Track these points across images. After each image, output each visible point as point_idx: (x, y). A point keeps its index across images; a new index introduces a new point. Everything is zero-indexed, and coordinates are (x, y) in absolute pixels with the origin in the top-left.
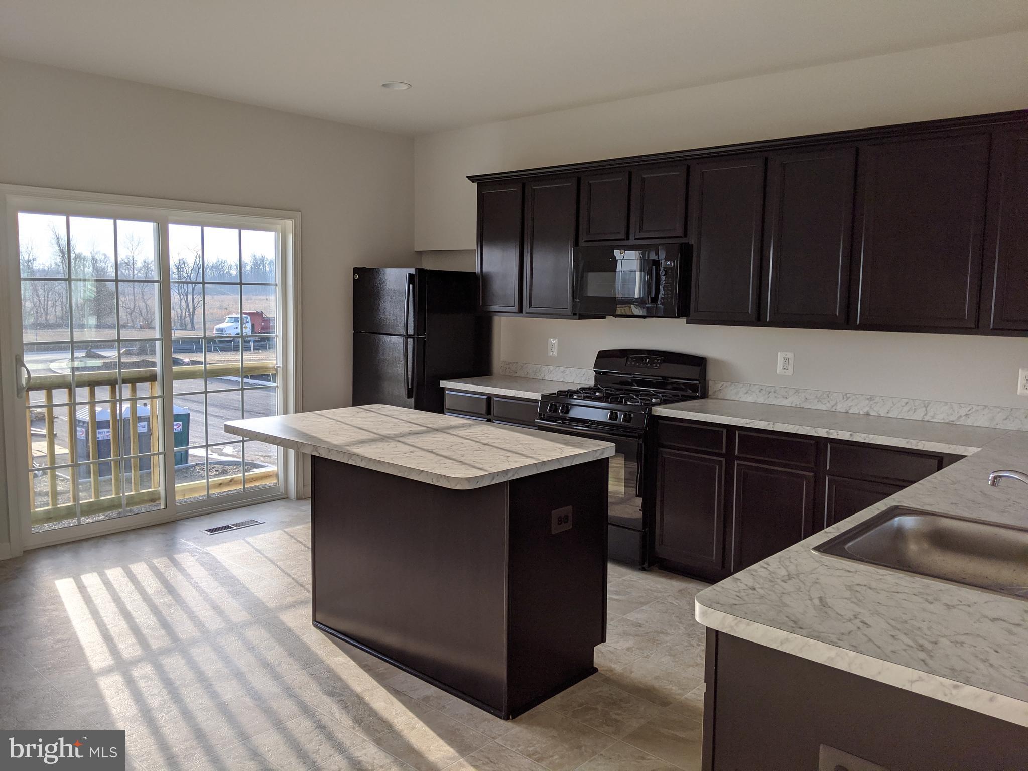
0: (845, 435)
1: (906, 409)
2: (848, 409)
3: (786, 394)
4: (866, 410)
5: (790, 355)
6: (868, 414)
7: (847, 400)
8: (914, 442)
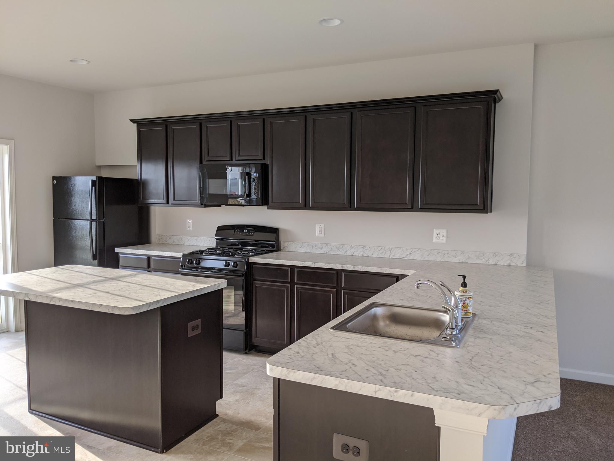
0: (350, 268)
1: (381, 252)
2: (353, 253)
3: (321, 247)
4: (362, 253)
5: (322, 226)
6: (363, 256)
7: (352, 249)
8: (384, 269)
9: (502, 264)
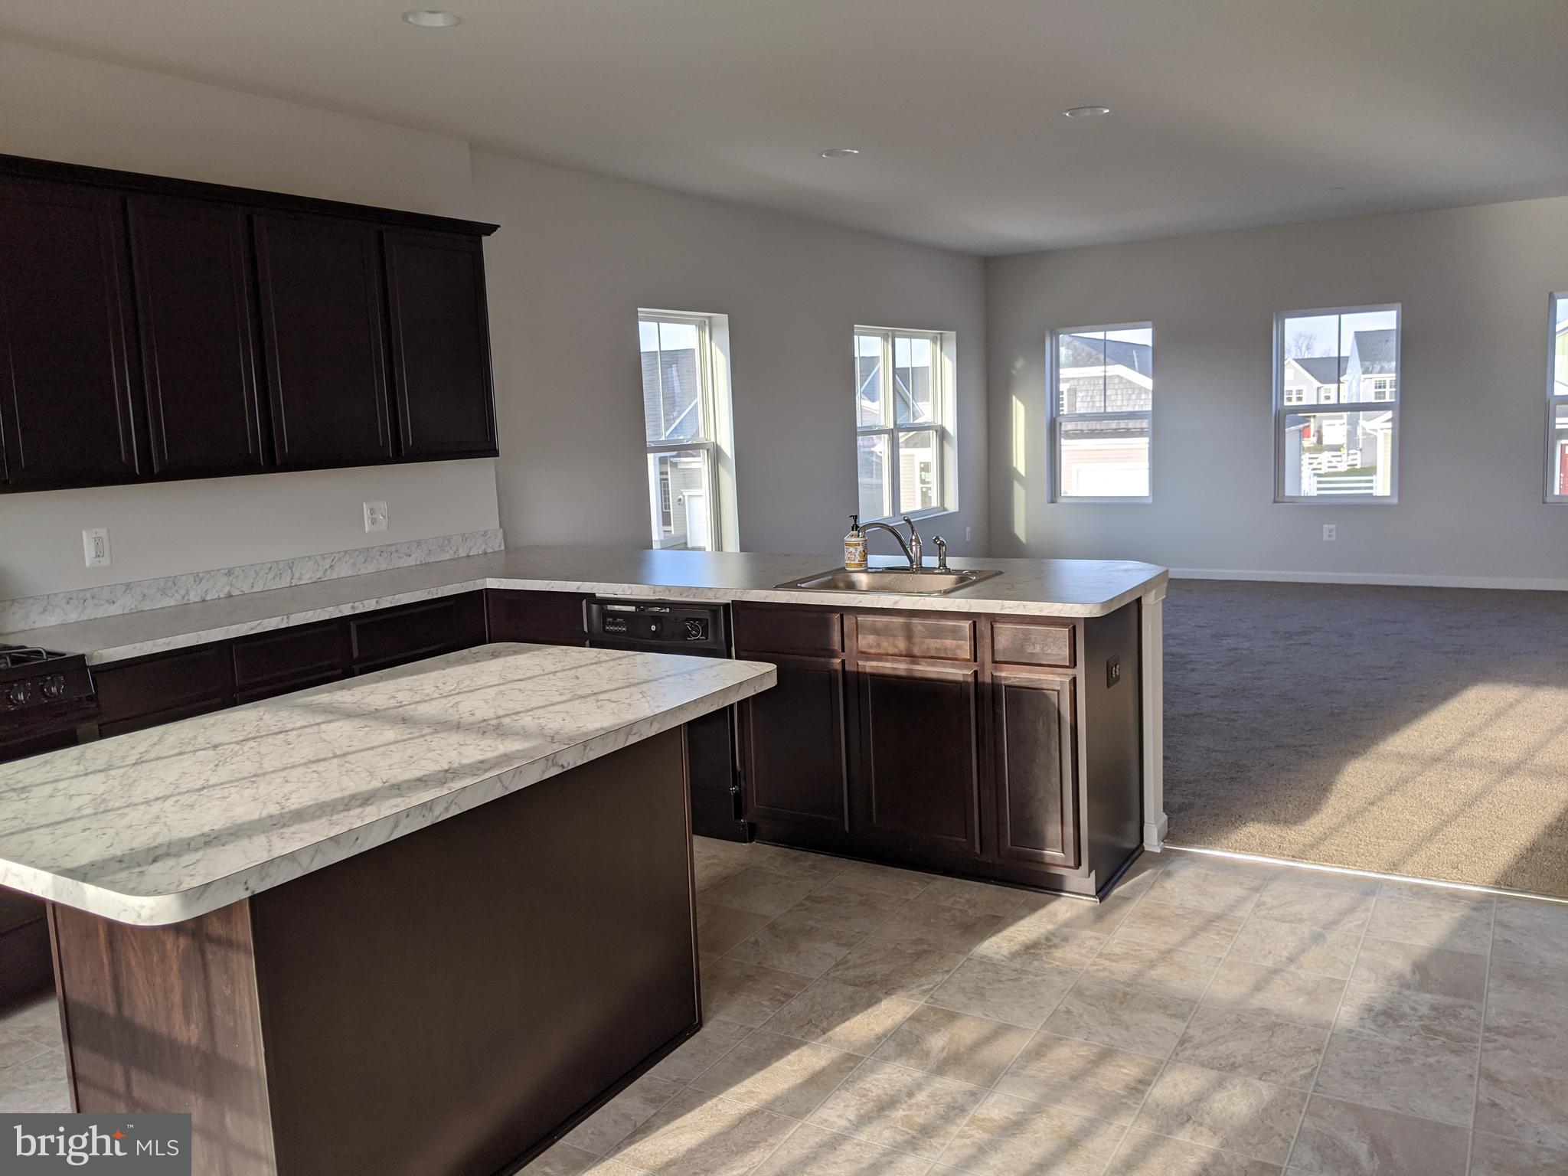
0: (370, 605)
5: (102, 532)
6: (230, 596)
7: (200, 583)
8: (434, 590)
9: (476, 553)
